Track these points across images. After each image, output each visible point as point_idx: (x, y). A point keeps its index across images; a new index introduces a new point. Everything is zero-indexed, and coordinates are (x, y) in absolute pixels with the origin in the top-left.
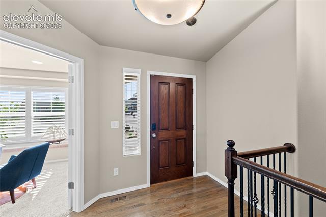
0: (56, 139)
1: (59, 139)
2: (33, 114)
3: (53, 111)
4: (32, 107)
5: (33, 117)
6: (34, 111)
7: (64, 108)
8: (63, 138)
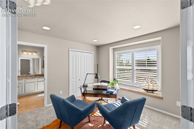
0: (150, 89)
1: (152, 89)
2: (136, 68)
3: (147, 66)
4: (135, 63)
5: (135, 70)
6: (136, 66)
7: (156, 64)
8: (156, 89)
